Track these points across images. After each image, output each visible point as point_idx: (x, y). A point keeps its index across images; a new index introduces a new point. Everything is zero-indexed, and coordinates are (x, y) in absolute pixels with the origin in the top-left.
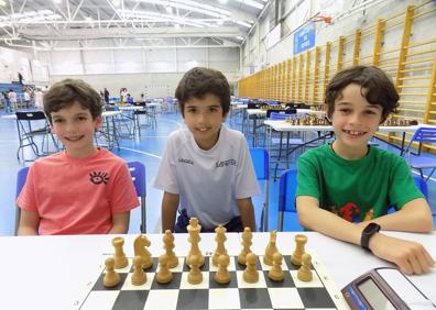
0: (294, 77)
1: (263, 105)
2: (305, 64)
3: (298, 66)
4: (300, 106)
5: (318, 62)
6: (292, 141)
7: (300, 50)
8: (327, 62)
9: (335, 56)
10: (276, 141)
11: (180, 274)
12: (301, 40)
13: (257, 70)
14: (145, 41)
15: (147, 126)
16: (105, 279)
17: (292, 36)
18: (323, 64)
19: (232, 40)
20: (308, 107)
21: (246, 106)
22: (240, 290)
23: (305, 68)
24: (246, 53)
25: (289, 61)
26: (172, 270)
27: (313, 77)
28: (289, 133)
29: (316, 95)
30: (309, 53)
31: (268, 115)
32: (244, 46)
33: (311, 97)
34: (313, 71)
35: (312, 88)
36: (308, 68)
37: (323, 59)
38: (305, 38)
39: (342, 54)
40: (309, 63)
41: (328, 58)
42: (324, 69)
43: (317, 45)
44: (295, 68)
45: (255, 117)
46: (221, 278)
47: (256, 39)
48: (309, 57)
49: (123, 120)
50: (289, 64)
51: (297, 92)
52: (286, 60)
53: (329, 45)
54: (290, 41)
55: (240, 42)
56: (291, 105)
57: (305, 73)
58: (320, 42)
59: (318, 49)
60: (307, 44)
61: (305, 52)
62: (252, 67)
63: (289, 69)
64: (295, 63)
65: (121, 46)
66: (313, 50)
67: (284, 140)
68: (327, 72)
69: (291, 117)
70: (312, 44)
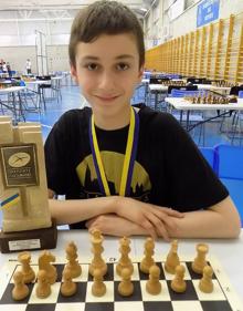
1: (165, 79)
2: (208, 37)
3: (201, 39)
4: (201, 81)
5: (221, 35)
6: (192, 118)
7: (203, 22)
8: (230, 35)
11: (84, 284)
12: (205, 12)
13: (160, 43)
14: (50, 13)
15: (52, 99)
17: (196, 8)
18: (226, 36)
20: (209, 82)
21: (148, 81)
22: (145, 303)
23: (208, 41)
24: (150, 25)
25: (192, 34)
27: (215, 50)
28: (189, 111)
29: (217, 69)
30: (212, 26)
31: (169, 91)
32: (147, 18)
33: (213, 70)
34: (215, 45)
35: (214, 60)
36: (211, 40)
37: (226, 32)
38: (209, 10)
40: (212, 36)
41: (231, 31)
42: (226, 43)
43: (220, 16)
44: (197, 40)
45: (156, 92)
46: (124, 290)
47: (159, 10)
48: (212, 30)
49: (29, 94)
50: (193, 37)
51: (199, 66)
52: (189, 32)
53: (232, 18)
54: (193, 13)
55: (143, 13)
56: (192, 80)
57: (207, 46)
58: (224, 14)
59: (221, 22)
60: (211, 16)
61: (208, 25)
62: (155, 39)
63: (192, 43)
64: (198, 35)
65: (26, 18)
66: (216, 22)
67: (185, 118)
68: (229, 45)
69: (191, 94)
70: (216, 16)
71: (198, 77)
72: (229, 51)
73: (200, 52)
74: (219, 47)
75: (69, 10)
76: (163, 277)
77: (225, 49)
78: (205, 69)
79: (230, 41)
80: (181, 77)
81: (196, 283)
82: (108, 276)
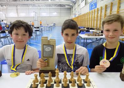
0: (90, 18)
2: (93, 14)
4: (91, 29)
5: (98, 13)
6: (88, 41)
7: (92, 9)
9: (103, 11)
10: (82, 41)
11: (53, 84)
12: (92, 6)
16: (33, 86)
17: (89, 4)
19: (68, 5)
20: (94, 29)
24: (73, 10)
25: (88, 13)
26: (51, 83)
27: (96, 18)
28: (87, 39)
29: (97, 25)
30: (95, 10)
32: (72, 7)
33: (95, 25)
34: (96, 16)
35: (95, 22)
36: (94, 15)
38: (94, 5)
39: (106, 11)
41: (101, 12)
43: (97, 7)
44: (90, 15)
47: (76, 5)
48: (95, 11)
50: (88, 14)
53: (101, 8)
54: (88, 6)
55: (71, 6)
56: (88, 28)
57: (93, 17)
58: (99, 6)
59: (98, 9)
60: (94, 7)
61: (93, 10)
62: (75, 15)
63: (88, 16)
64: (90, 13)
65: (31, 7)
66: (96, 9)
67: (85, 41)
68: (101, 17)
69: (87, 33)
70: (96, 7)
71: (90, 27)
72: (101, 18)
73: (91, 19)
74: (97, 17)
75: (45, 5)
76: (76, 83)
77: (99, 18)
78: (93, 25)
79: (101, 15)
80: (84, 28)
81: (85, 84)
82: (60, 82)
